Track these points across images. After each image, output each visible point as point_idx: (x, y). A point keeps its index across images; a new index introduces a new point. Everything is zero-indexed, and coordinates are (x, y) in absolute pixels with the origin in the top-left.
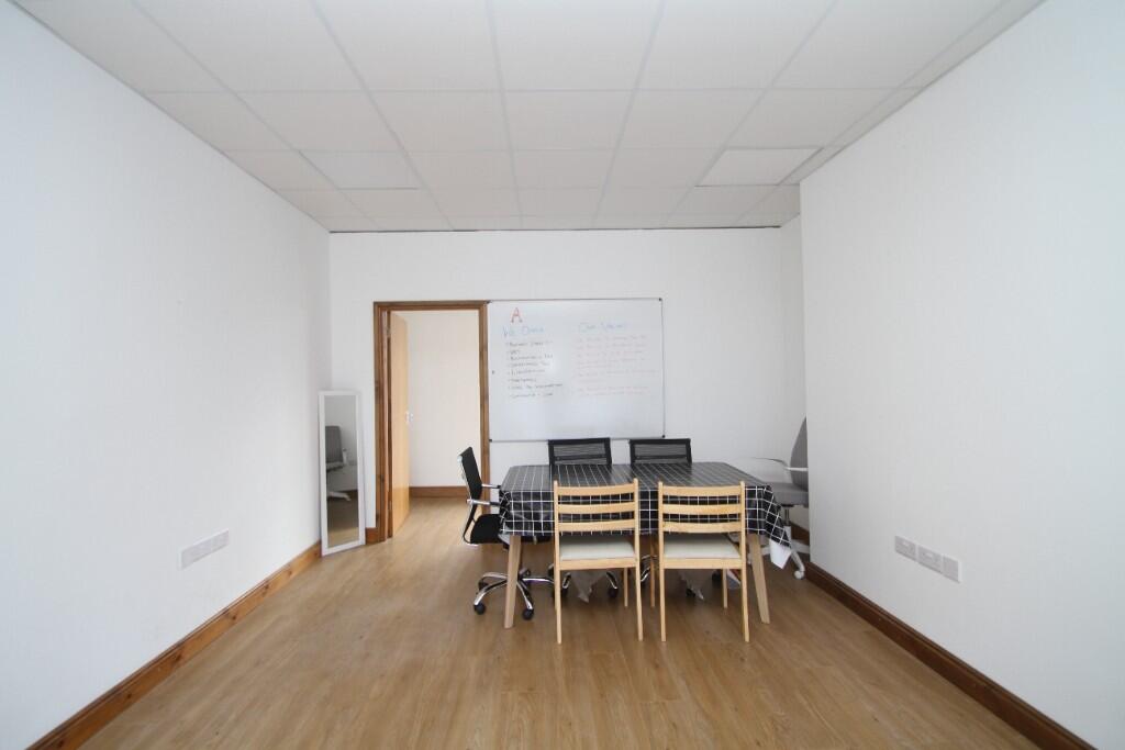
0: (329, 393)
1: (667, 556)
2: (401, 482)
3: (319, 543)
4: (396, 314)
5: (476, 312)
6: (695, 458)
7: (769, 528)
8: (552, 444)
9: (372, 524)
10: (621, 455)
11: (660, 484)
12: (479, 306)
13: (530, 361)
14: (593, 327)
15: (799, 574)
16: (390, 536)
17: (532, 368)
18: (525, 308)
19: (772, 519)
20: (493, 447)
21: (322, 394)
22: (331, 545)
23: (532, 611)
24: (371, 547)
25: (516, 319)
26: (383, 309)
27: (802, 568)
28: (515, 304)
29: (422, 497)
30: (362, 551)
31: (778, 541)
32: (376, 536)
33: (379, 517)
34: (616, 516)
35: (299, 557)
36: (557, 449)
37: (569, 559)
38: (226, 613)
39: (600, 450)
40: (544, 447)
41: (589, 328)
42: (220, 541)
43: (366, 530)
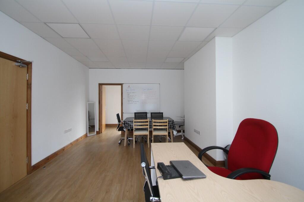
0: (89, 103)
1: (154, 132)
2: (104, 123)
3: (87, 133)
4: (103, 86)
5: (120, 86)
6: (164, 116)
7: (173, 128)
9: (98, 130)
10: (149, 115)
12: (121, 84)
13: (132, 96)
15: (182, 139)
16: (102, 133)
17: (132, 98)
19: (174, 126)
20: (124, 114)
21: (88, 103)
22: (89, 134)
23: (130, 144)
24: (97, 135)
25: (129, 88)
26: (101, 85)
27: (183, 137)
28: (129, 85)
29: (108, 126)
30: (96, 135)
31: (174, 130)
32: (99, 133)
33: (99, 129)
35: (83, 136)
36: (136, 114)
37: (136, 133)
38: (70, 144)
39: (145, 114)
40: (134, 114)
41: (144, 90)
42: (70, 130)
43: (97, 131)
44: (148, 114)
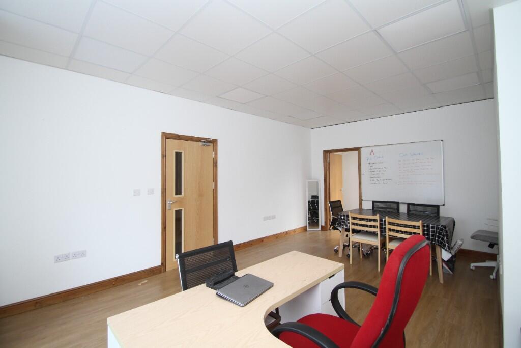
0: (309, 181)
1: (390, 244)
3: (306, 226)
5: (356, 152)
8: (374, 202)
9: (323, 224)
10: (403, 209)
11: (387, 217)
12: (358, 149)
13: (377, 169)
14: (406, 155)
17: (379, 172)
18: (376, 149)
19: (443, 240)
20: (364, 203)
22: (309, 228)
23: (349, 255)
24: (323, 232)
25: (372, 153)
26: (327, 153)
28: (372, 148)
30: (320, 232)
32: (325, 229)
33: (326, 223)
34: (371, 226)
35: (297, 229)
36: (375, 204)
38: (274, 235)
39: (395, 206)
40: (371, 203)
41: (404, 156)
42: (274, 217)
43: (322, 226)
44: (401, 206)
